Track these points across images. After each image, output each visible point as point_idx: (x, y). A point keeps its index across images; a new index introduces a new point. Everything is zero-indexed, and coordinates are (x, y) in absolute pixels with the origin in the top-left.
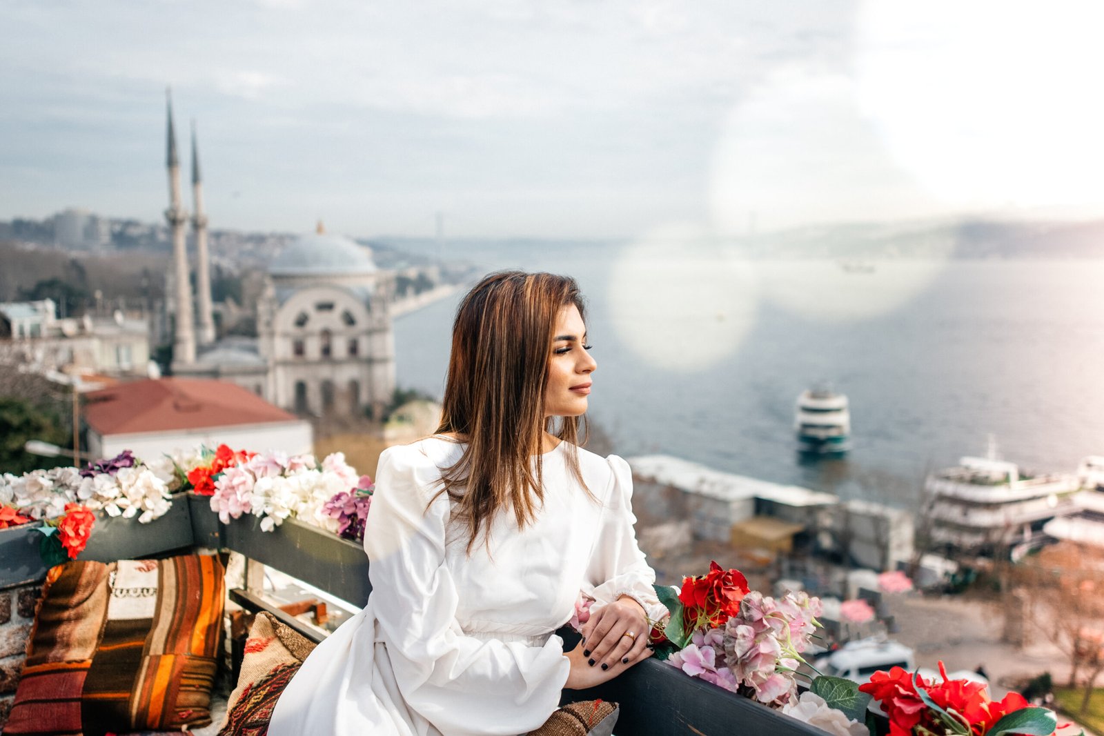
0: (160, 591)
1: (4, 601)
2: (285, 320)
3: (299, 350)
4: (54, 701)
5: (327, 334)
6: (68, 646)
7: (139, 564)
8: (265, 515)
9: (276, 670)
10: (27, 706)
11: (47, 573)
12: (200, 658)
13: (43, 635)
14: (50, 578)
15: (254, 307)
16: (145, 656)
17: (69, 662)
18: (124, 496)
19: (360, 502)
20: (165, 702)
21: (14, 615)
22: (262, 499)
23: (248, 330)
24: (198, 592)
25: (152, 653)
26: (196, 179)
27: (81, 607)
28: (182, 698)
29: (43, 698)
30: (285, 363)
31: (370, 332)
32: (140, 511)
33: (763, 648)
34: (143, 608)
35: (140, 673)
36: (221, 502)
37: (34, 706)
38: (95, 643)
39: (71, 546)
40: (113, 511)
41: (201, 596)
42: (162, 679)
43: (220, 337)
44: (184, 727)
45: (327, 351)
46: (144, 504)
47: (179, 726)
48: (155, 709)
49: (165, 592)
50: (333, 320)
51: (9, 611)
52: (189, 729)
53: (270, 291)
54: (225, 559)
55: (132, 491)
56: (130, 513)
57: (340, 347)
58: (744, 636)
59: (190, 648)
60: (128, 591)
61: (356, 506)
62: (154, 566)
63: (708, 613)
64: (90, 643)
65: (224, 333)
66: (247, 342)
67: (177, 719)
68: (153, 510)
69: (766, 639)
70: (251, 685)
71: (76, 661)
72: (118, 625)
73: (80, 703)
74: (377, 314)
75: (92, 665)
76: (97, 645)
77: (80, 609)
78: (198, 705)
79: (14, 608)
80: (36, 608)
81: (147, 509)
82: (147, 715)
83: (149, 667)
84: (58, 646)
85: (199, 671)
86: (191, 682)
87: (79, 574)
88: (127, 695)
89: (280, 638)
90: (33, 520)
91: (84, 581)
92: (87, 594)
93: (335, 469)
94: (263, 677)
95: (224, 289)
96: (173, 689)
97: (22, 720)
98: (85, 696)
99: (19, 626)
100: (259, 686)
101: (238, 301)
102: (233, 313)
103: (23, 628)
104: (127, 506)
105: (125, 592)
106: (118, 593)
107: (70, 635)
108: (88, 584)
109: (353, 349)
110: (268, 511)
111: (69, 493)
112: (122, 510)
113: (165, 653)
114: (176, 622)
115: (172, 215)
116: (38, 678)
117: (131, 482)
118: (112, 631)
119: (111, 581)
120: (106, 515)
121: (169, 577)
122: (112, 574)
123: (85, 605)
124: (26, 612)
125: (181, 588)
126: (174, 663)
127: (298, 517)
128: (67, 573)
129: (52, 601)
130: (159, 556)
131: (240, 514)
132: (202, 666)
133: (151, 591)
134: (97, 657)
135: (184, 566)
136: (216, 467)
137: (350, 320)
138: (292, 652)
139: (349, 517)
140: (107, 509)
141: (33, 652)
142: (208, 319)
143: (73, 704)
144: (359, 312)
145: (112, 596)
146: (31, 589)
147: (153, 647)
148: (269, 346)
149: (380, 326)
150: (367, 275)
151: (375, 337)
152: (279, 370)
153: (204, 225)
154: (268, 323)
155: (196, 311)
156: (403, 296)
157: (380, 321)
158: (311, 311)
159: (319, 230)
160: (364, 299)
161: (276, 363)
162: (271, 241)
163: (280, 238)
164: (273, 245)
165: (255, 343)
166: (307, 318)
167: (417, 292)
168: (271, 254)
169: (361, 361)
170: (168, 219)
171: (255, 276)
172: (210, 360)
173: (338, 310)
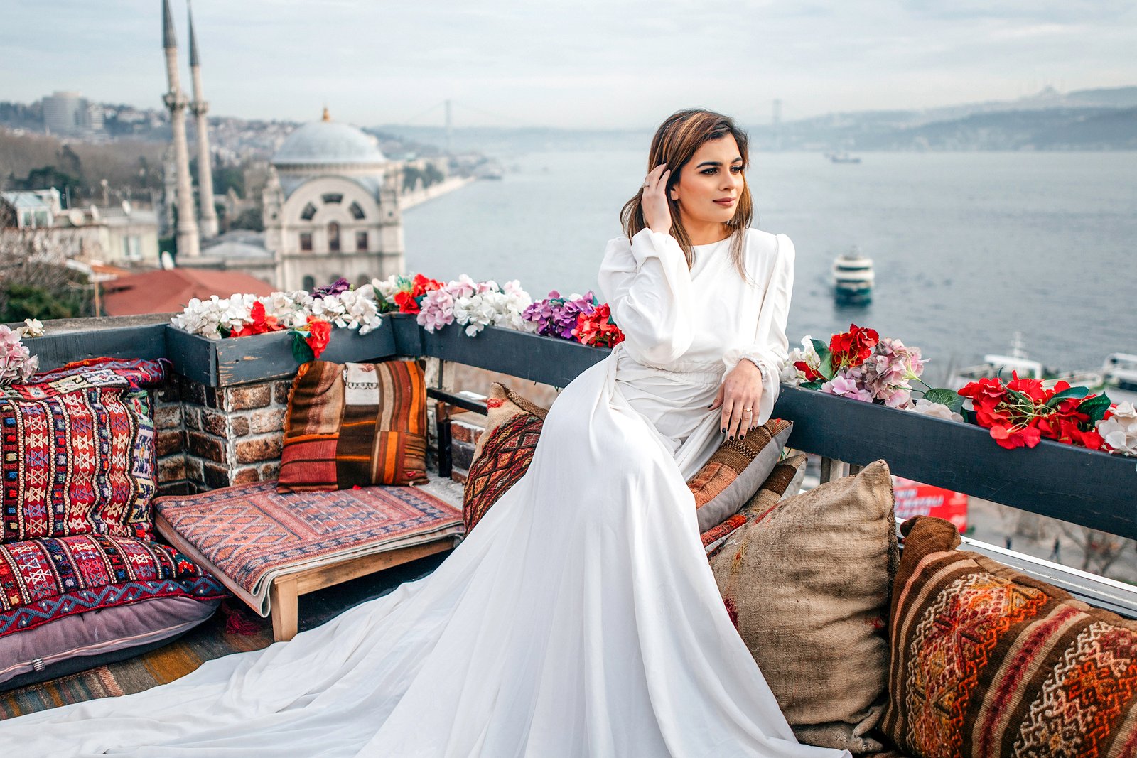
0: (381, 385)
1: (266, 389)
2: (291, 213)
3: (307, 244)
4: (316, 461)
5: (335, 227)
6: (318, 423)
7: (361, 366)
8: (469, 324)
9: (515, 417)
10: (296, 464)
11: (298, 369)
12: (415, 435)
13: (298, 415)
14: (301, 372)
15: (259, 199)
16: (377, 431)
17: (322, 434)
18: (347, 312)
19: (554, 308)
20: (396, 465)
21: (273, 401)
22: (466, 312)
23: (253, 223)
24: (410, 388)
25: (382, 430)
26: (193, 62)
27: (324, 395)
28: (407, 462)
29: (307, 458)
30: (292, 257)
31: (379, 226)
32: (360, 327)
33: (895, 368)
34: (372, 398)
35: (375, 443)
36: (427, 317)
37: (301, 464)
38: (338, 421)
39: (317, 348)
40: (341, 324)
41: (412, 390)
42: (392, 448)
43: (222, 232)
44: (411, 483)
45: (335, 245)
46: (363, 320)
47: (406, 483)
48: (390, 469)
49: (385, 386)
50: (341, 213)
51: (270, 398)
52: (414, 484)
53: (275, 183)
54: (423, 365)
55: (353, 308)
56: (354, 325)
57: (349, 242)
58: (882, 362)
59: (408, 428)
60: (357, 385)
61: (552, 312)
62: (373, 368)
63: (849, 358)
64: (335, 421)
65: (228, 226)
66: (253, 235)
67: (405, 477)
68: (369, 324)
69: (896, 363)
70: (498, 427)
71: (327, 434)
72: (354, 409)
73: (335, 463)
74: (387, 207)
75: (340, 436)
76: (340, 423)
77: (324, 396)
78: (419, 468)
79: (273, 395)
80: (289, 396)
81: (365, 324)
82: (384, 474)
83: (381, 439)
84: (310, 423)
85: (416, 444)
86: (412, 452)
87: (321, 370)
88: (369, 458)
89: (511, 400)
90: (285, 328)
91: (325, 376)
92: (327, 386)
93: (514, 292)
94: (506, 421)
95: (226, 180)
96: (400, 456)
97: (293, 474)
98: (338, 458)
99: (277, 410)
100: (504, 427)
101: (241, 195)
102: (236, 206)
103: (279, 412)
104: (351, 320)
105: (355, 385)
106: (350, 385)
107: (319, 415)
108: (328, 378)
109: (363, 244)
110: (473, 319)
111: (306, 309)
112: (348, 324)
113: (391, 430)
114: (396, 408)
115: (170, 100)
116: (300, 445)
117: (352, 303)
118: (350, 413)
119: (345, 376)
120: (336, 326)
121: (386, 376)
122: (344, 372)
123: (328, 393)
124: (282, 400)
125: (396, 383)
126: (399, 438)
127: (495, 325)
128: (312, 369)
129: (301, 390)
130: (376, 361)
131: (443, 325)
132: (418, 441)
133: (375, 385)
134: (342, 430)
135: (395, 368)
136: (418, 292)
137: (359, 213)
138: (522, 408)
139: (547, 319)
140: (336, 322)
141: (291, 428)
142: (211, 211)
143: (330, 463)
144: (367, 205)
145: (347, 387)
146: (283, 382)
147: (382, 425)
148: (276, 239)
149: (390, 220)
150: (376, 166)
151: (386, 231)
152: (287, 265)
153: (204, 111)
154: (274, 216)
155: (198, 203)
156: (412, 188)
157: (391, 214)
158: (318, 203)
159: (325, 118)
160: (372, 189)
161: (284, 258)
162: (272, 129)
163: (282, 125)
164: (275, 133)
165: (261, 236)
166: (314, 211)
167: (426, 185)
168: (273, 143)
169: (370, 256)
170: (167, 104)
171: (257, 166)
172: (215, 254)
173: (347, 202)
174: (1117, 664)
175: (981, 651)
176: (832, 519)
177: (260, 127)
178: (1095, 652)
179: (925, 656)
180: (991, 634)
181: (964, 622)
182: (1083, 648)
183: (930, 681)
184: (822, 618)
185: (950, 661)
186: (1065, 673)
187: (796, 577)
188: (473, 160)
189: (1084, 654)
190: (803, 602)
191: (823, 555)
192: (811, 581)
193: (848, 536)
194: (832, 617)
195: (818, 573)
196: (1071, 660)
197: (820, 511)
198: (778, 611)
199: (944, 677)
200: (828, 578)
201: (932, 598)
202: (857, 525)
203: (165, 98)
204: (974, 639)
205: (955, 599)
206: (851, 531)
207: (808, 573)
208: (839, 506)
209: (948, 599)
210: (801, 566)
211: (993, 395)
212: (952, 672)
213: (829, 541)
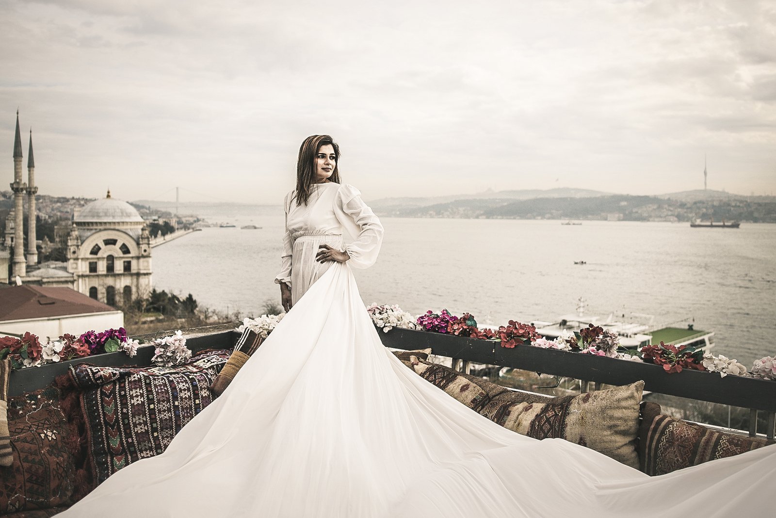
2: (85, 250)
3: (93, 268)
5: (111, 258)
15: (65, 242)
23: (60, 256)
26: (31, 165)
30: (83, 276)
31: (138, 258)
43: (39, 262)
45: (110, 268)
50: (115, 250)
53: (75, 233)
57: (119, 267)
65: (44, 258)
66: (60, 264)
74: (144, 247)
95: (45, 230)
101: (52, 240)
102: (48, 247)
109: (127, 267)
115: (15, 186)
137: (125, 250)
142: (34, 249)
144: (132, 245)
148: (75, 266)
149: (145, 254)
150: (137, 223)
151: (141, 260)
152: (80, 280)
153: (34, 192)
154: (74, 252)
155: (26, 245)
156: (156, 237)
157: (145, 251)
158: (102, 245)
159: (108, 196)
160: (135, 237)
161: (79, 276)
162: (72, 202)
163: (78, 200)
164: (74, 204)
165: (65, 264)
166: (99, 249)
167: (163, 234)
168: (72, 210)
169: (132, 275)
170: (13, 189)
171: (64, 223)
172: (36, 275)
173: (119, 244)
174: (737, 449)
175: (687, 450)
176: (624, 404)
177: (64, 201)
178: (728, 446)
179: (665, 456)
180: (690, 444)
181: (678, 441)
182: (723, 445)
183: (668, 465)
184: (620, 444)
185: (676, 456)
186: (720, 455)
187: (610, 427)
188: (191, 220)
189: (724, 447)
190: (613, 438)
191: (621, 418)
192: (616, 429)
193: (629, 411)
194: (623, 443)
195: (619, 426)
196: (720, 449)
197: (619, 400)
198: (604, 442)
199: (675, 463)
200: (622, 428)
201: (663, 433)
202: (633, 406)
203: (12, 185)
204: (684, 447)
205: (672, 432)
206: (631, 409)
207: (615, 426)
208: (626, 399)
209: (669, 432)
210: (612, 423)
211: (659, 352)
212: (678, 460)
213: (623, 413)
